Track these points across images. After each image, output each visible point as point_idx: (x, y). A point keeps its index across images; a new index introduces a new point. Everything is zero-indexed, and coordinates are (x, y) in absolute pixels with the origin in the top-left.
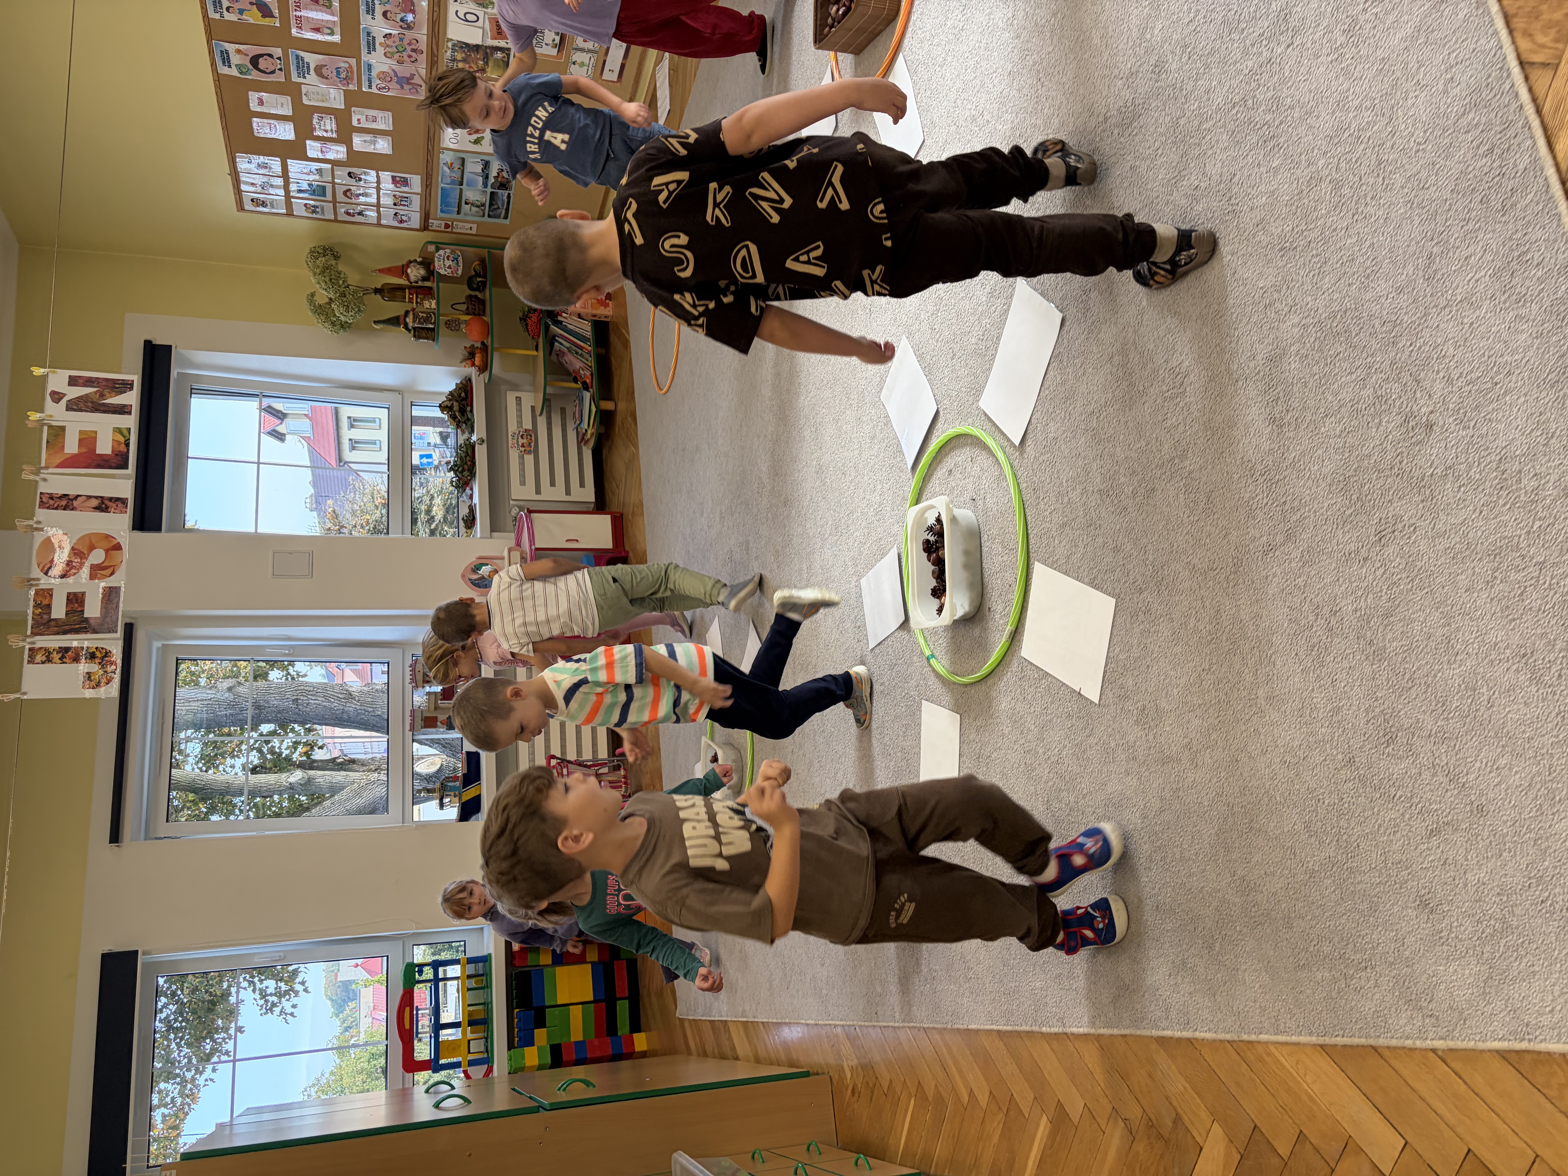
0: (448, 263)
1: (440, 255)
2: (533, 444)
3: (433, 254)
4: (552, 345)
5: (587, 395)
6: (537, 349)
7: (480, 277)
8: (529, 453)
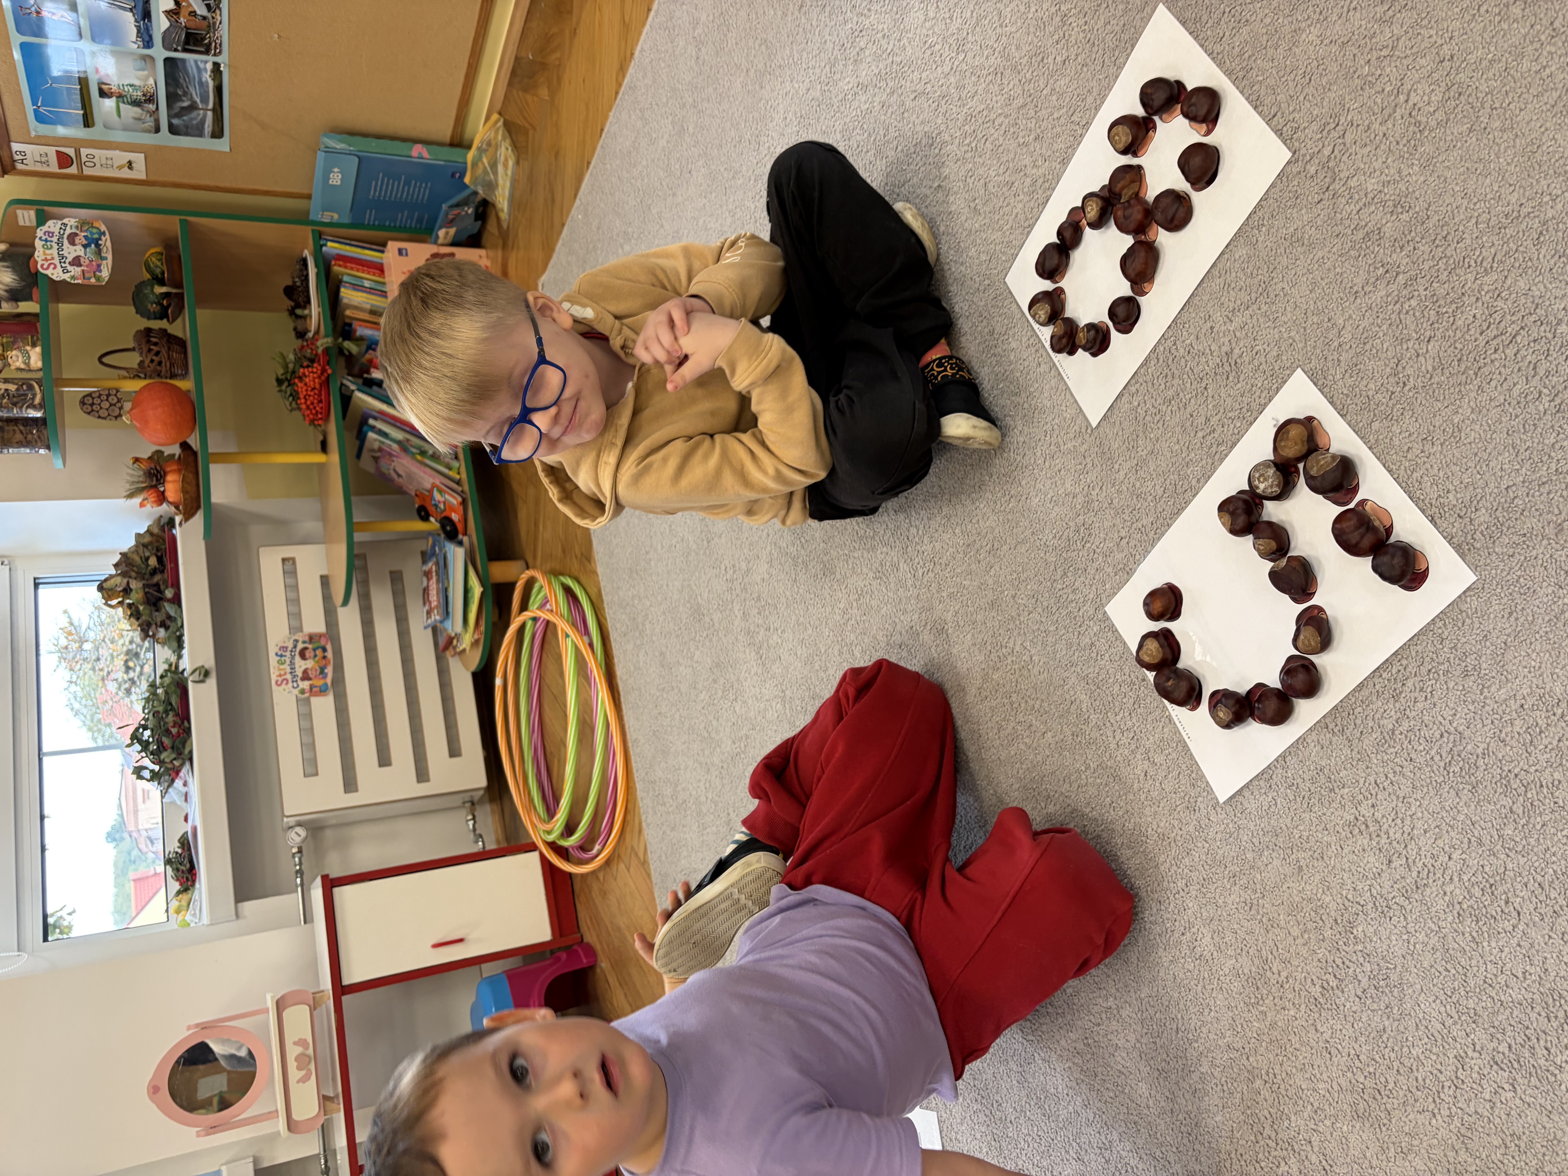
0: (72, 252)
1: (50, 234)
2: (329, 670)
3: (31, 232)
4: (361, 437)
5: (457, 555)
6: (324, 447)
7: (162, 283)
8: (322, 691)
